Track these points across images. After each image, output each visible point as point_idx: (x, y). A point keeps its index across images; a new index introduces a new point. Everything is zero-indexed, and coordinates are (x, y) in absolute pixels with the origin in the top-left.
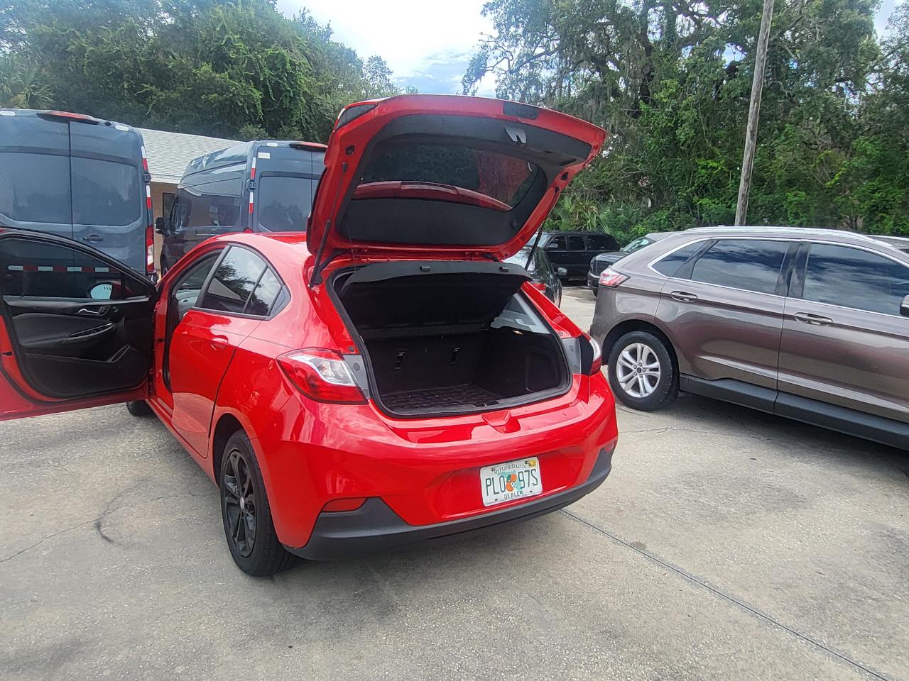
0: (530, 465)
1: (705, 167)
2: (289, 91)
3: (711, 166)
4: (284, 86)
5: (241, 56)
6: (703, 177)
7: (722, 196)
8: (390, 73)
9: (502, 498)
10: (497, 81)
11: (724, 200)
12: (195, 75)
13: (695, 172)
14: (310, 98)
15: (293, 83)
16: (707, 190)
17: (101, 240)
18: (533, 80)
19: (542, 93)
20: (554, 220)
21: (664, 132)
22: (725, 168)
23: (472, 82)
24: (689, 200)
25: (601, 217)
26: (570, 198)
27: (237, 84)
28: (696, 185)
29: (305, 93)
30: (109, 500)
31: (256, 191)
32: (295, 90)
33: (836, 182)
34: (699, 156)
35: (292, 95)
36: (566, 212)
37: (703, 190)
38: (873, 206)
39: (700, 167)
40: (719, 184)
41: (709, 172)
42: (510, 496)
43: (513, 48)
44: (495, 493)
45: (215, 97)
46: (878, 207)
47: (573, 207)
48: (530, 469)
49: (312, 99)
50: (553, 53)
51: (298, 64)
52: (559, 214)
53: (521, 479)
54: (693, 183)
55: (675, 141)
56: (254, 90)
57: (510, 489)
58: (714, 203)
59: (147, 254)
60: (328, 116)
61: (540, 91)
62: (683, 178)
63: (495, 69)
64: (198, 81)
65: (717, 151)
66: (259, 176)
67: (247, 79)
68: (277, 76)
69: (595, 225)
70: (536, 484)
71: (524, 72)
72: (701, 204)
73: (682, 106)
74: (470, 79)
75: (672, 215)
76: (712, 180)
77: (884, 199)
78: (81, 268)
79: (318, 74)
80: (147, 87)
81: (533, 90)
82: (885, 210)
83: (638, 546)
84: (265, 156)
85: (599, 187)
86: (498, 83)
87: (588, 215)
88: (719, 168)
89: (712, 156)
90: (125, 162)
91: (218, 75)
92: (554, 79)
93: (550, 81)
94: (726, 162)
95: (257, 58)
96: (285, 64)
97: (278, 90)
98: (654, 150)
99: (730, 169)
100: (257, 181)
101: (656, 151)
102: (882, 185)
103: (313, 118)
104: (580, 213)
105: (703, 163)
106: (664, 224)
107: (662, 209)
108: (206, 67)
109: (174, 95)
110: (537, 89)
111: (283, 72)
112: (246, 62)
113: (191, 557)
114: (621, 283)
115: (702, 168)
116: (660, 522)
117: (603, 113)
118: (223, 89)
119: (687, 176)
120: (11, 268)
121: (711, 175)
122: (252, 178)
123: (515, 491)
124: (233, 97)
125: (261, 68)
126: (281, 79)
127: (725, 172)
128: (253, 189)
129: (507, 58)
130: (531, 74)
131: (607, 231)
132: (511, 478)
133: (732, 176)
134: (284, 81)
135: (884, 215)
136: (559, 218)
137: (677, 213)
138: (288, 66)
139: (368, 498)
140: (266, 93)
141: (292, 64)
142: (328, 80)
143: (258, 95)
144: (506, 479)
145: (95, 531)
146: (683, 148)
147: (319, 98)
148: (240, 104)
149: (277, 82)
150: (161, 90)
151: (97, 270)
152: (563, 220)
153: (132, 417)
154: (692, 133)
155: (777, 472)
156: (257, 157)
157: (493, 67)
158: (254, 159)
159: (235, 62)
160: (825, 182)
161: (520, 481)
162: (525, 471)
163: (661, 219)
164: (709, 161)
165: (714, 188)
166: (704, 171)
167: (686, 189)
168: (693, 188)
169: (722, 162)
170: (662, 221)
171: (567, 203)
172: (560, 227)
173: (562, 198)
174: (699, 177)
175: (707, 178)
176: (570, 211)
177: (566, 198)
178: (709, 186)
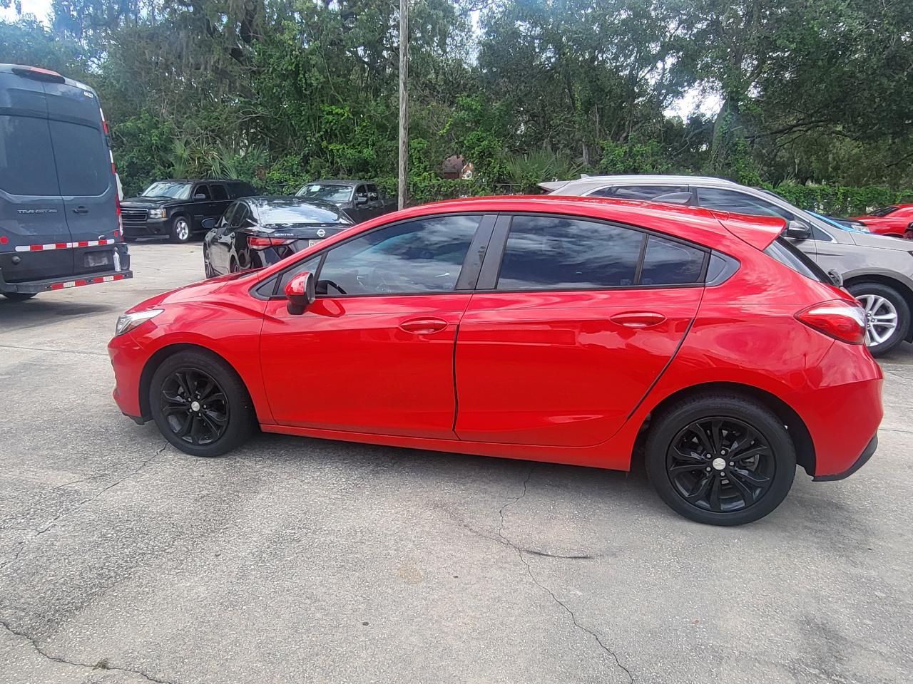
1: (330, 113)
3: (337, 113)
6: (330, 122)
13: (320, 117)
16: (336, 136)
20: (165, 167)
21: (284, 77)
22: (351, 116)
24: (318, 144)
25: (226, 163)
26: (183, 142)
28: (324, 130)
33: (447, 130)
34: (323, 102)
36: (179, 158)
37: (330, 136)
38: (481, 152)
39: (325, 113)
40: (347, 130)
41: (336, 117)
46: (484, 153)
47: (188, 152)
52: (171, 160)
54: (320, 129)
58: (345, 148)
62: (309, 123)
69: (219, 172)
73: (307, 50)
75: (306, 160)
76: (340, 126)
77: (489, 146)
82: (490, 155)
87: (209, 161)
88: (346, 115)
89: (334, 102)
94: (350, 109)
98: (277, 93)
99: (353, 115)
101: (279, 95)
102: (485, 135)
104: (199, 158)
105: (327, 108)
106: (297, 169)
107: (291, 154)
115: (327, 114)
119: (312, 121)
131: (234, 177)
133: (357, 123)
135: (490, 159)
136: (171, 165)
152: (177, 167)
160: (438, 130)
163: (293, 165)
164: (333, 107)
165: (341, 133)
166: (330, 117)
167: (314, 135)
168: (322, 133)
169: (347, 109)
170: (295, 166)
171: (179, 148)
172: (174, 176)
173: (171, 141)
174: (327, 122)
175: (335, 124)
176: (185, 156)
177: (177, 142)
178: (337, 132)
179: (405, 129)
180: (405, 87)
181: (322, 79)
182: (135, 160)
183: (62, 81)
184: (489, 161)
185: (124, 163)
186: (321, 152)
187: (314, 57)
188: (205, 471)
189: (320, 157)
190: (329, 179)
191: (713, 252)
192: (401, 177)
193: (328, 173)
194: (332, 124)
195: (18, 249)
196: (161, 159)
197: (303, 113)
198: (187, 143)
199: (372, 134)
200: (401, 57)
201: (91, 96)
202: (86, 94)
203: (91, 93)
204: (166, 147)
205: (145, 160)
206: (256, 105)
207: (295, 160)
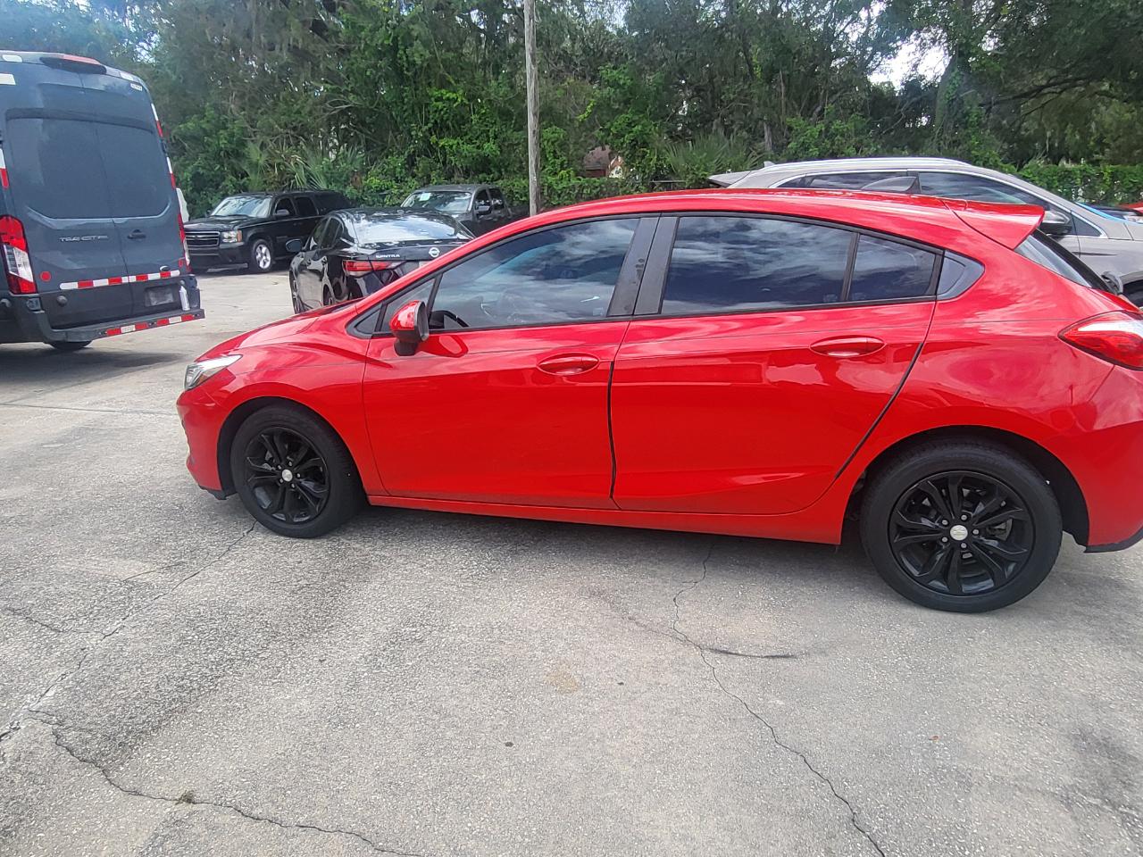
1: (439, 99)
3: (448, 98)
6: (441, 110)
7: (466, 135)
11: (470, 139)
13: (427, 105)
16: (447, 128)
20: (237, 177)
21: (380, 55)
22: (466, 101)
24: (426, 140)
25: (312, 169)
26: (259, 145)
28: (432, 121)
33: (589, 114)
34: (429, 85)
36: (255, 165)
37: (440, 128)
38: (633, 141)
39: (433, 99)
40: (463, 120)
41: (447, 104)
46: (637, 142)
47: (264, 157)
52: (245, 168)
54: (428, 120)
55: (397, 66)
58: (459, 143)
62: (413, 113)
65: (450, 78)
69: (305, 180)
72: (443, 146)
75: (411, 162)
76: (452, 115)
77: (643, 133)
82: (645, 144)
87: (292, 168)
88: (459, 100)
89: (444, 84)
94: (464, 93)
98: (372, 76)
99: (469, 100)
101: (374, 79)
104: (279, 164)
105: (436, 93)
106: (401, 172)
107: (392, 154)
115: (436, 101)
119: (417, 111)
121: (450, 108)
127: (465, 105)
131: (323, 186)
133: (473, 110)
135: (645, 149)
136: (245, 175)
137: (415, 158)
152: (252, 177)
160: (577, 115)
163: (396, 167)
164: (443, 91)
165: (454, 124)
166: (440, 104)
167: (421, 128)
168: (430, 125)
169: (461, 92)
170: (398, 170)
171: (254, 153)
172: (250, 188)
173: (243, 144)
174: (436, 111)
175: (446, 113)
176: (261, 162)
177: (250, 145)
178: (449, 123)
179: (535, 114)
180: (533, 60)
181: (428, 55)
182: (201, 171)
183: (103, 72)
184: (643, 151)
185: (187, 175)
186: (430, 150)
187: (416, 27)
188: (302, 556)
189: (428, 156)
190: (440, 184)
191: (947, 253)
192: (533, 177)
193: (439, 176)
194: (442, 113)
195: (64, 286)
196: (233, 168)
197: (406, 100)
198: (263, 146)
199: (492, 124)
200: (526, 20)
201: (140, 88)
202: (133, 86)
203: (140, 85)
204: (237, 152)
205: (213, 170)
206: (346, 93)
207: (398, 162)
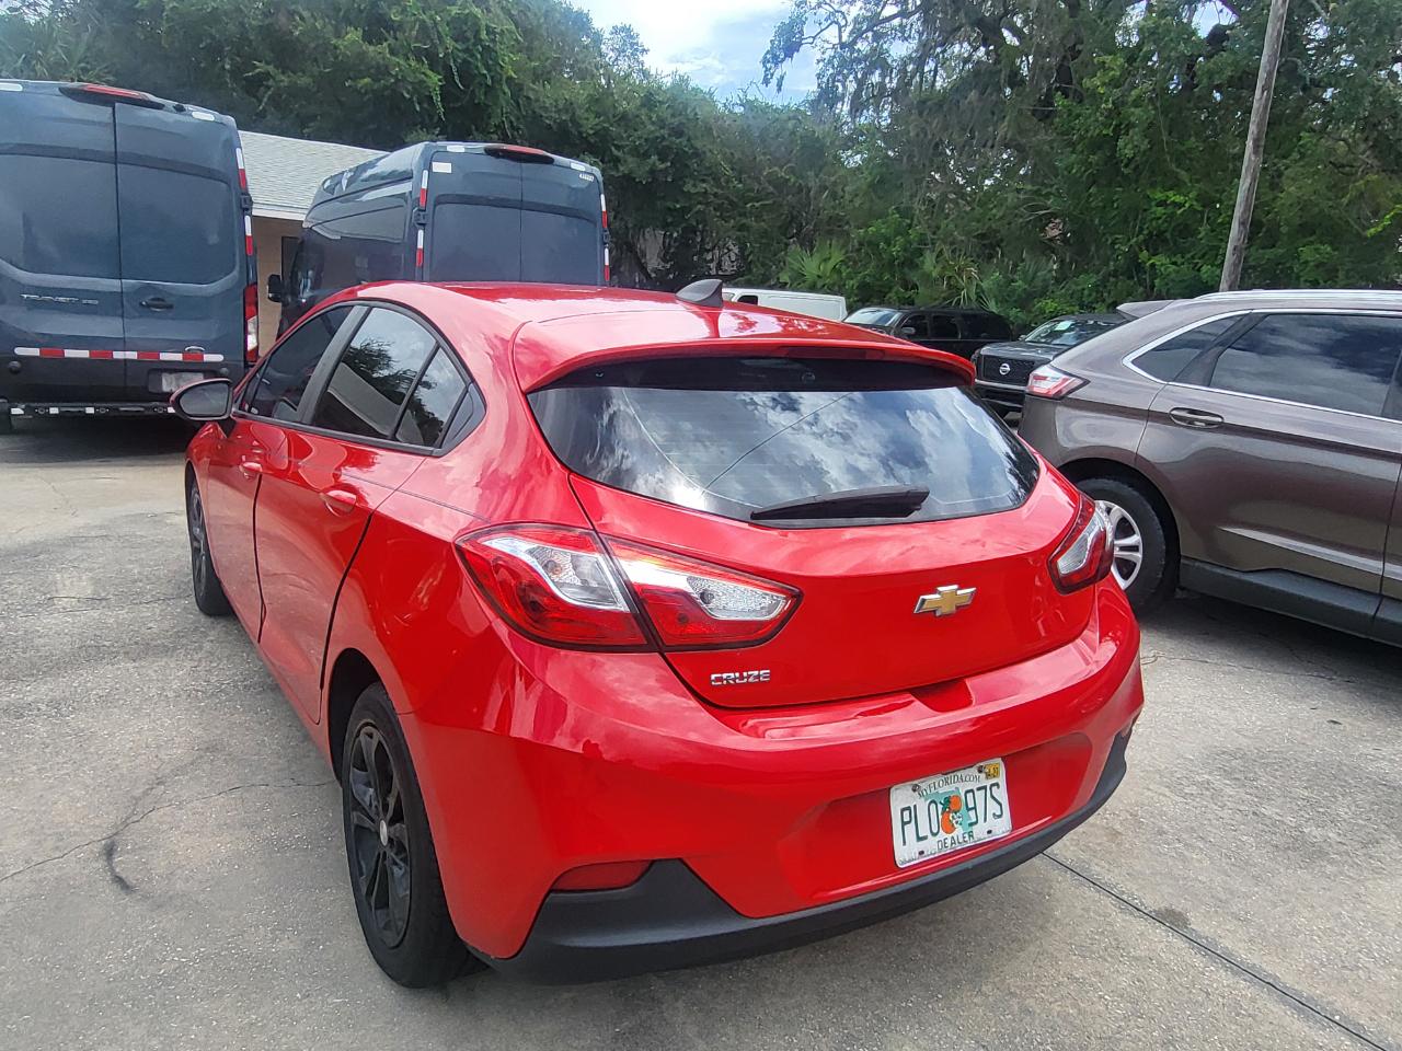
0: (988, 776)
1: (1162, 203)
2: (484, 75)
3: (1173, 202)
4: (477, 67)
5: (408, 18)
6: (1160, 218)
7: (1189, 252)
8: (645, 51)
9: (932, 847)
10: (818, 61)
11: (1193, 257)
12: (336, 48)
13: (1145, 210)
14: (517, 88)
15: (490, 62)
16: (1165, 241)
17: (171, 307)
18: (878, 60)
19: (891, 82)
20: (906, 289)
21: (1096, 145)
22: (1198, 207)
23: (777, 61)
24: (1132, 256)
25: (984, 285)
26: (935, 254)
27: (402, 62)
28: (1145, 232)
29: (510, 79)
30: (138, 792)
31: (428, 228)
32: (492, 74)
34: (1153, 185)
35: (489, 82)
36: (927, 277)
37: (1155, 242)
39: (1153, 203)
40: (1186, 230)
41: (1170, 210)
42: (949, 842)
43: (847, 5)
44: (920, 839)
45: (366, 84)
47: (938, 269)
48: (988, 783)
49: (521, 90)
50: (913, 13)
51: (498, 30)
52: (915, 279)
53: (971, 805)
54: (1141, 230)
55: (1113, 161)
56: (429, 72)
57: (949, 828)
58: (1175, 263)
59: (246, 332)
60: (547, 118)
61: (887, 80)
62: (1126, 221)
63: (818, 41)
64: (340, 58)
65: (1184, 175)
66: (432, 203)
67: (418, 54)
68: (467, 50)
69: (973, 297)
70: (1000, 816)
71: (863, 46)
72: (1153, 265)
73: (1130, 99)
74: (775, 57)
76: (1173, 224)
78: (136, 353)
79: (530, 49)
80: (261, 67)
81: (875, 78)
83: (1172, 920)
84: (443, 167)
85: (983, 236)
86: (821, 64)
87: (963, 282)
88: (1187, 205)
89: (1176, 185)
90: (210, 175)
91: (371, 48)
92: (910, 58)
93: (904, 62)
94: (1198, 195)
95: (434, 21)
96: (477, 33)
97: (466, 71)
98: (1079, 175)
99: (1204, 206)
100: (429, 211)
101: (1081, 177)
103: (522, 120)
104: (950, 277)
105: (1159, 196)
106: (1090, 296)
107: (1086, 272)
108: (353, 35)
109: (303, 81)
110: (883, 76)
111: (475, 45)
112: (417, 26)
113: (284, 931)
114: (1070, 392)
115: (1158, 205)
116: (1200, 861)
117: (993, 113)
118: (381, 71)
119: (1131, 218)
120: (20, 351)
121: (1172, 215)
122: (422, 204)
123: (959, 831)
124: (395, 83)
125: (440, 38)
126: (473, 56)
127: (1196, 211)
128: (423, 225)
129: (837, 23)
130: (874, 50)
131: (993, 307)
132: (950, 805)
133: (1208, 218)
134: (477, 59)
136: (915, 287)
137: (1112, 279)
138: (484, 35)
139: (653, 862)
140: (449, 77)
141: (490, 31)
142: (548, 59)
143: (435, 80)
144: (940, 807)
145: (101, 864)
146: (1126, 171)
147: (534, 89)
148: (407, 96)
149: (465, 61)
150: (283, 73)
151: (164, 356)
152: (921, 290)
153: (203, 618)
154: (1145, 145)
155: (1386, 750)
156: (430, 169)
157: (814, 38)
158: (426, 173)
159: (401, 25)
160: (1366, 228)
161: (969, 809)
162: (979, 789)
163: (1084, 289)
164: (1170, 193)
165: (1174, 237)
166: (1160, 210)
167: (1129, 240)
168: (1141, 237)
169: (1193, 194)
170: (1086, 292)
171: (929, 262)
172: (916, 301)
173: (920, 253)
174: (1152, 220)
175: (1165, 221)
176: (934, 274)
177: (927, 253)
178: (1168, 235)
179: (1242, 223)
182: (868, 280)
194: (1161, 221)
196: (903, 279)
197: (1115, 205)
198: (939, 256)
201: (591, 178)
202: (584, 176)
203: (594, 176)
204: (911, 260)
205: (882, 278)
206: (1047, 196)
207: (1088, 281)
